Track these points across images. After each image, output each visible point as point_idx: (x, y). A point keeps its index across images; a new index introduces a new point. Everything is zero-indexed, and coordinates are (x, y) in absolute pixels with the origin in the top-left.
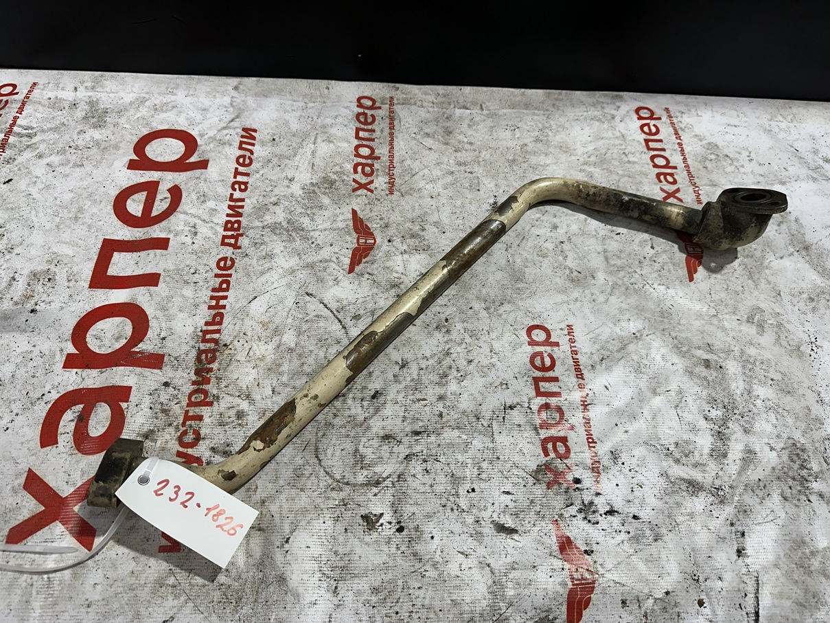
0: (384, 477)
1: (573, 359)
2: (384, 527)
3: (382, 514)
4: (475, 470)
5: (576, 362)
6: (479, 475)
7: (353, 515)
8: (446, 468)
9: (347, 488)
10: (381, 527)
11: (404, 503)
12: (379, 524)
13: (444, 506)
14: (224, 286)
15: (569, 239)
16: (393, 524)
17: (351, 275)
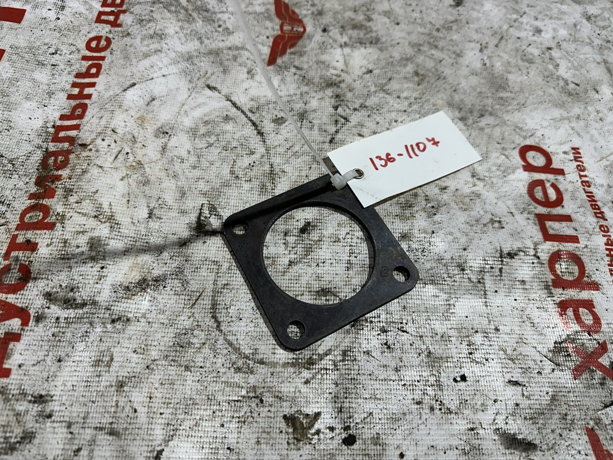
0: (321, 352)
1: (586, 192)
2: (322, 436)
3: (317, 415)
4: (464, 346)
5: (591, 197)
6: (471, 354)
7: (269, 414)
8: (418, 343)
9: (262, 370)
10: (316, 437)
11: (353, 396)
12: (313, 431)
13: (419, 403)
14: (94, 71)
15: (559, 45)
16: (337, 431)
17: (271, 67)
